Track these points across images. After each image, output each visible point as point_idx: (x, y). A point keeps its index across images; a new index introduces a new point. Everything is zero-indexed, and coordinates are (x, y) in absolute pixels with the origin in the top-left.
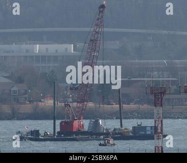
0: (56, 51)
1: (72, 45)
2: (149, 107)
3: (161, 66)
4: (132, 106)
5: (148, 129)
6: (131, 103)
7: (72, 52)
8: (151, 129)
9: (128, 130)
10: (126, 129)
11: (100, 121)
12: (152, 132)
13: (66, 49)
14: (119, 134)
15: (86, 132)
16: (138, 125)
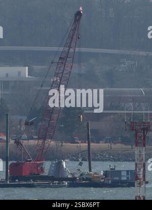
0: (7, 75)
1: (27, 68)
2: (124, 146)
3: (138, 96)
4: (103, 145)
5: (124, 174)
6: (101, 142)
7: (27, 76)
8: (128, 174)
9: (98, 174)
10: (96, 173)
11: (64, 164)
12: (128, 178)
13: (19, 73)
14: (87, 179)
15: (46, 176)
16: (111, 169)
